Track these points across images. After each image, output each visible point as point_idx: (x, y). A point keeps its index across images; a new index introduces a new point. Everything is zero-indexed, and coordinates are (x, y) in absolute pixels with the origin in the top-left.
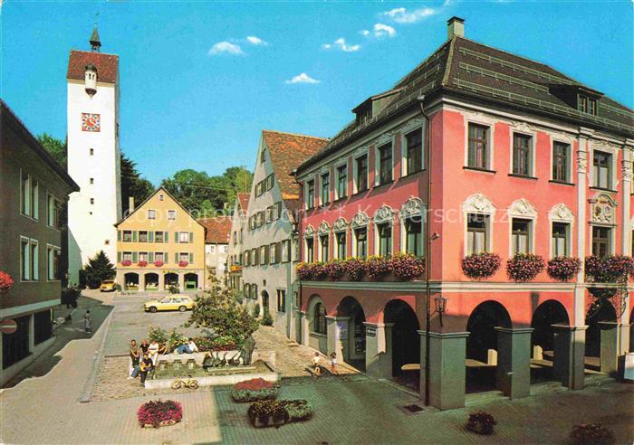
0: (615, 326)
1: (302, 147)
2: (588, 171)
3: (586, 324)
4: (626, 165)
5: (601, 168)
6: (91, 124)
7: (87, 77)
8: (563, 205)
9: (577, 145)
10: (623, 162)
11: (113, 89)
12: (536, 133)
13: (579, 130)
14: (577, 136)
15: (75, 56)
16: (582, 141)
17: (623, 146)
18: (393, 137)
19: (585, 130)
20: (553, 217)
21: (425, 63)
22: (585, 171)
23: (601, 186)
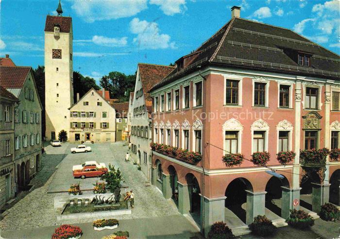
0: (320, 186)
1: (159, 72)
2: (302, 100)
3: (300, 187)
4: (327, 94)
5: (312, 97)
6: (57, 54)
7: (55, 30)
8: (286, 121)
9: (295, 86)
10: (325, 93)
11: (68, 35)
12: (269, 81)
13: (296, 77)
14: (296, 81)
15: (49, 18)
16: (298, 83)
17: (325, 84)
18: (190, 83)
19: (299, 78)
20: (279, 128)
21: (216, 35)
22: (300, 101)
23: (311, 107)
